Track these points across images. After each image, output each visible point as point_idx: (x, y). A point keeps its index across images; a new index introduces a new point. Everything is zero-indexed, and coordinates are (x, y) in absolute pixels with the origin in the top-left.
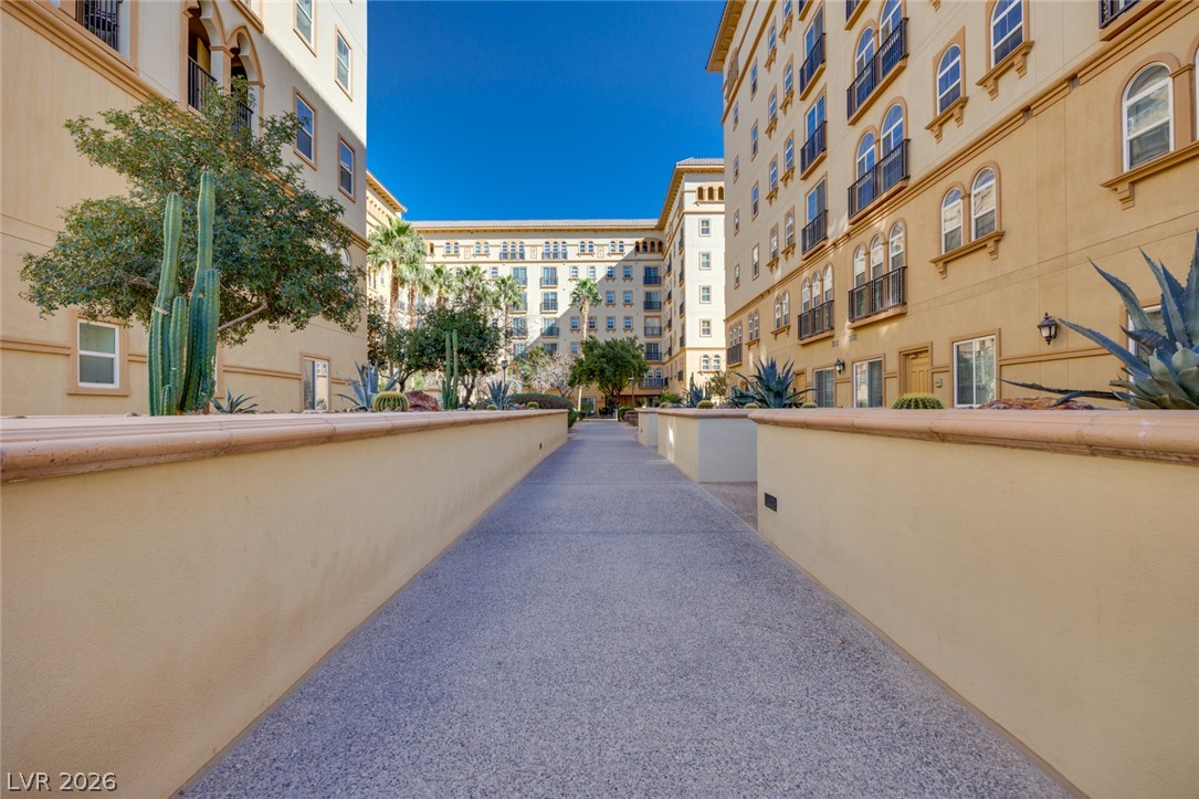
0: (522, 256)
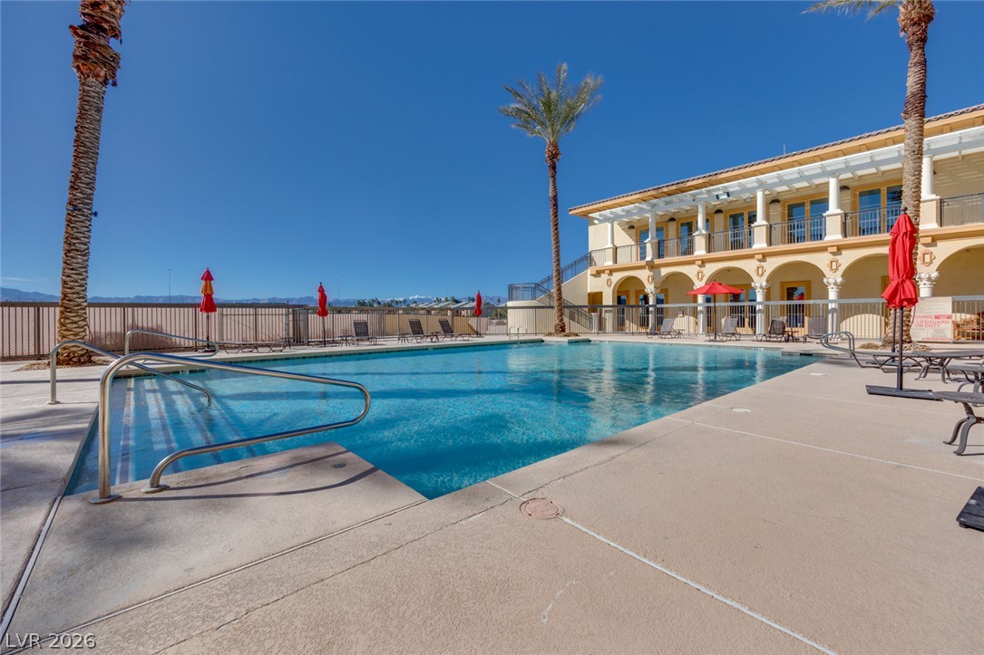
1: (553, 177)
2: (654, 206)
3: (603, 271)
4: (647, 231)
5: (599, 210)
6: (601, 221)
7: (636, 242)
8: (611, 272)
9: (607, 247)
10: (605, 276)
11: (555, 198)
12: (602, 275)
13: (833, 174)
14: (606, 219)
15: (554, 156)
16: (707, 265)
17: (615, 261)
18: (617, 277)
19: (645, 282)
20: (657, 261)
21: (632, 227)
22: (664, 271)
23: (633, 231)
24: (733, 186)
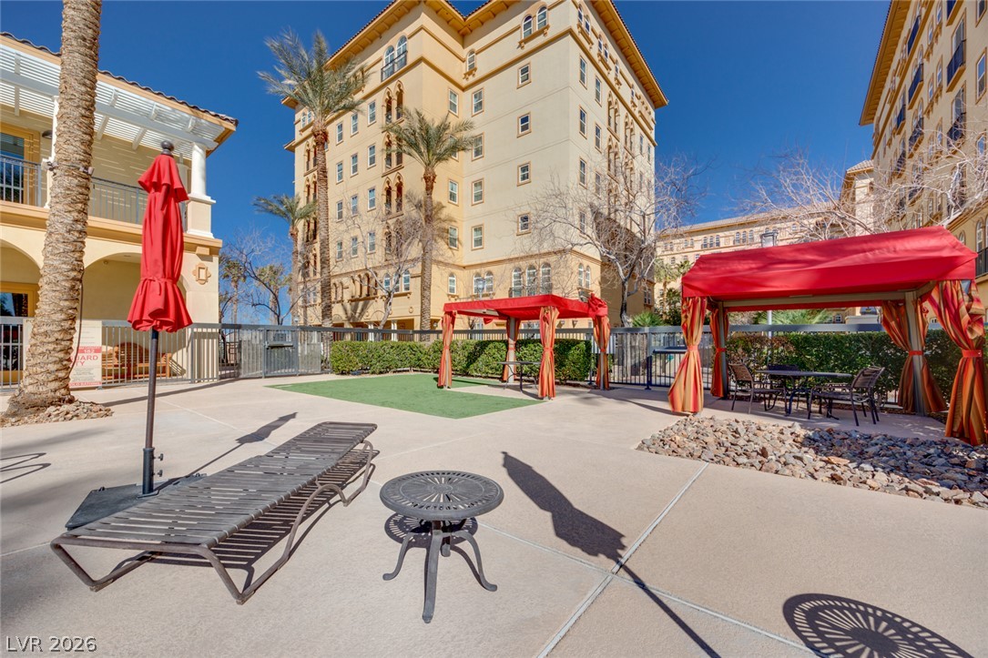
0: (718, 244)
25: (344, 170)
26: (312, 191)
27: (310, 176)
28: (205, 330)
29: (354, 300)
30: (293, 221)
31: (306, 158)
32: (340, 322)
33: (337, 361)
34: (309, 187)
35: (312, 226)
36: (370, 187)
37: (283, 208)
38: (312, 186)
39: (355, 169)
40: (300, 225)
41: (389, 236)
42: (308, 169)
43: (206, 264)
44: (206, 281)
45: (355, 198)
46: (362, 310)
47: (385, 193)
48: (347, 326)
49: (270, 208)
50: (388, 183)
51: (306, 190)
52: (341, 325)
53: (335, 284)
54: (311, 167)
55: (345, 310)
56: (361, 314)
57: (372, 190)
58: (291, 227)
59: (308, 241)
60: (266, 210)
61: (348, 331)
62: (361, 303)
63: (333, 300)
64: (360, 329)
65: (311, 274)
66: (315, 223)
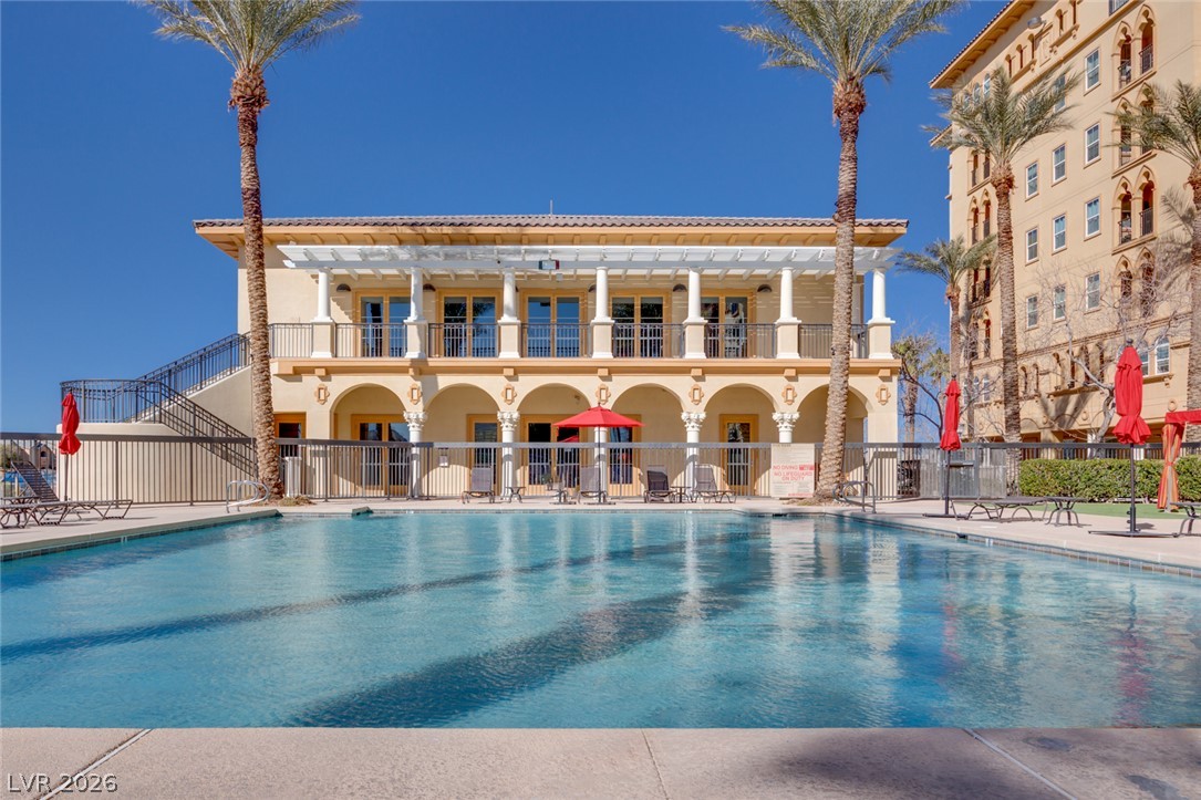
1: (252, 146)
2: (421, 255)
3: (310, 371)
4: (407, 301)
5: (299, 240)
6: (299, 265)
7: (354, 317)
8: (329, 372)
9: (316, 320)
10: (312, 382)
11: (256, 194)
12: (305, 378)
13: (694, 266)
14: (311, 264)
15: (254, 101)
16: (522, 378)
17: (334, 352)
18: (340, 385)
19: (406, 401)
20: (435, 361)
21: (344, 288)
22: (444, 381)
23: (347, 297)
24: (565, 252)
25: (1040, 176)
26: (982, 218)
27: (979, 194)
28: (887, 450)
29: (1062, 394)
30: (952, 276)
31: (972, 164)
32: (1034, 430)
33: (1027, 484)
34: (976, 211)
35: (982, 276)
36: (1090, 197)
37: (937, 261)
38: (982, 209)
39: (1061, 170)
40: (963, 280)
41: (1127, 279)
42: (974, 183)
43: (887, 384)
44: (887, 401)
45: (1060, 220)
46: (1076, 409)
47: (1119, 204)
48: (1047, 435)
49: (916, 264)
50: (1125, 186)
51: (972, 217)
52: (1035, 437)
53: (1023, 369)
54: (981, 178)
55: (1045, 408)
56: (1073, 417)
57: (1093, 203)
58: (949, 286)
59: (975, 299)
60: (910, 268)
61: (1049, 445)
62: (1073, 399)
63: (1021, 394)
64: (1072, 442)
65: (981, 355)
66: (988, 270)
